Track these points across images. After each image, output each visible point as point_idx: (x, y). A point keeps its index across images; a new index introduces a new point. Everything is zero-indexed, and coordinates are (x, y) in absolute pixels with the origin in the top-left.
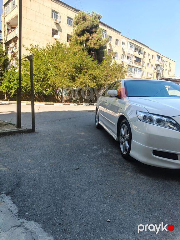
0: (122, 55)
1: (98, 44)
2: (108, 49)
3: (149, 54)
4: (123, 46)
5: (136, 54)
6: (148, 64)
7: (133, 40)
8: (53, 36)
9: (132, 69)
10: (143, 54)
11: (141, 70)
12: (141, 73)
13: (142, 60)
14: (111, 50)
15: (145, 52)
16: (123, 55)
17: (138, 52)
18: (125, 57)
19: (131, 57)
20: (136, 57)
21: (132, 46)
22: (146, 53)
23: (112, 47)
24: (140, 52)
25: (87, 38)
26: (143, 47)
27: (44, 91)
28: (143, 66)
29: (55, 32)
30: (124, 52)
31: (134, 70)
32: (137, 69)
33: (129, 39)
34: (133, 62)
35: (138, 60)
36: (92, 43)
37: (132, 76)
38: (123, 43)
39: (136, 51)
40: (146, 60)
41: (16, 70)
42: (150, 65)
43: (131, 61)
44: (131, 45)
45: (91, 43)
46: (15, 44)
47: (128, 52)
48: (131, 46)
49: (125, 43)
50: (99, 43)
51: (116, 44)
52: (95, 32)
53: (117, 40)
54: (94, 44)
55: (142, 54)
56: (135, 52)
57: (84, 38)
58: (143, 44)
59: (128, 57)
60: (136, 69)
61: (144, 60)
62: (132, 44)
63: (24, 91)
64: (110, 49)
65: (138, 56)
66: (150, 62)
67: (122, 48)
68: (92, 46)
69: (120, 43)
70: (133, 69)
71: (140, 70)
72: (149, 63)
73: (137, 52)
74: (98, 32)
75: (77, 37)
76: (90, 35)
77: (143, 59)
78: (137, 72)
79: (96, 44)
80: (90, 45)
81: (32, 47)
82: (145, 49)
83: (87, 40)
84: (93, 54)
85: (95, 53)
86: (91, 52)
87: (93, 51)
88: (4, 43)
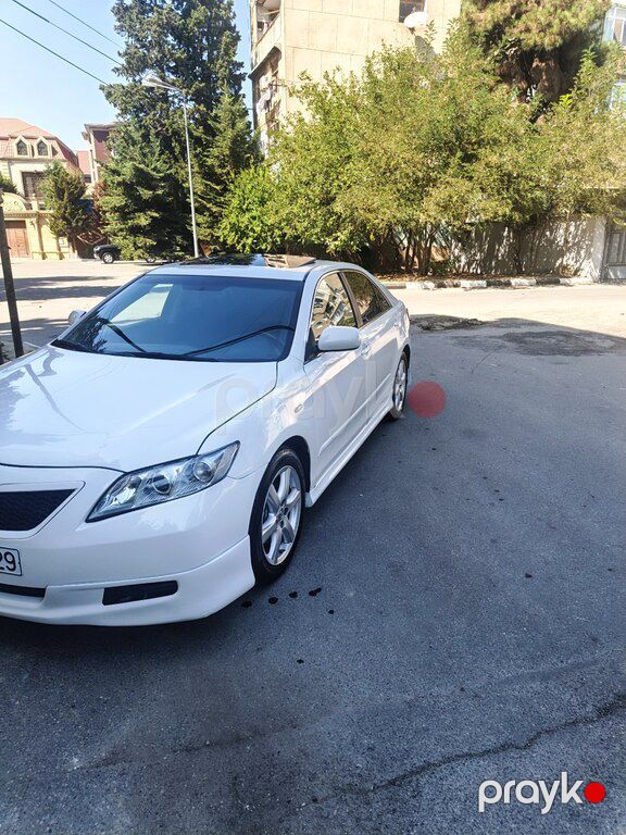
8: (401, 21)
25: (514, 7)
36: (534, 27)
45: (527, 30)
46: (275, 75)
50: (562, 20)
54: (541, 31)
68: (532, 38)
79: (549, 26)
80: (523, 35)
84: (541, 71)
85: (552, 64)
86: (534, 65)
87: (541, 61)
88: (250, 77)
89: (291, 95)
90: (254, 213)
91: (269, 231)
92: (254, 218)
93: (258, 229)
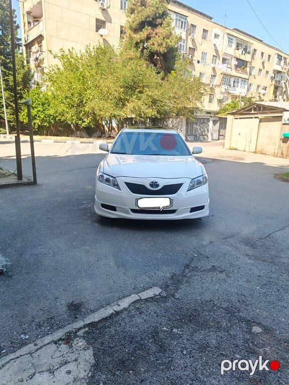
0: (214, 56)
1: (164, 46)
2: (190, 48)
3: (262, 53)
4: (215, 41)
5: (239, 54)
6: (260, 70)
7: (234, 29)
8: (97, 31)
9: (230, 81)
10: (251, 54)
11: (247, 81)
12: (246, 86)
13: (248, 64)
14: (194, 49)
15: (255, 50)
16: (216, 56)
17: (242, 49)
18: (219, 59)
19: (229, 60)
20: (238, 59)
21: (232, 39)
22: (257, 51)
23: (197, 43)
24: (245, 49)
25: (147, 35)
26: (251, 41)
27: (80, 122)
28: (250, 74)
29: (100, 24)
30: (216, 51)
31: (234, 82)
32: (240, 80)
33: (226, 28)
34: (233, 67)
35: (242, 64)
36: (156, 43)
37: (230, 92)
38: (216, 36)
39: (238, 50)
40: (257, 63)
41: (42, 89)
42: (264, 72)
43: (229, 66)
44: (229, 38)
45: (153, 44)
46: (40, 47)
47: (224, 51)
48: (230, 41)
49: (219, 35)
50: (166, 43)
51: (204, 37)
52: (161, 24)
53: (205, 31)
54: (159, 46)
55: (249, 53)
56: (236, 51)
57: (143, 35)
58: (251, 36)
59: (224, 60)
60: (238, 80)
61: (253, 64)
62: (231, 37)
63: (52, 121)
64: (192, 47)
65: (243, 57)
66: (264, 68)
67: (214, 45)
68: (156, 48)
69: (210, 35)
70: (232, 80)
71: (245, 81)
72: (262, 68)
73: (240, 51)
74: (165, 25)
75: (132, 33)
76: (151, 31)
77: (251, 63)
78: (240, 84)
79: (162, 44)
80: (152, 46)
81: (63, 53)
82: (256, 45)
83: (148, 38)
84: (158, 60)
85: (162, 58)
86: (155, 58)
87: (157, 56)
88: (24, 45)
89: (54, 57)
90: (39, 109)
91: (48, 117)
92: (39, 111)
93: (42, 116)
